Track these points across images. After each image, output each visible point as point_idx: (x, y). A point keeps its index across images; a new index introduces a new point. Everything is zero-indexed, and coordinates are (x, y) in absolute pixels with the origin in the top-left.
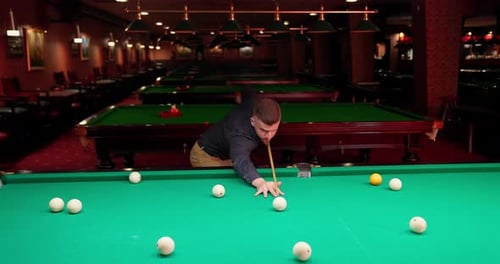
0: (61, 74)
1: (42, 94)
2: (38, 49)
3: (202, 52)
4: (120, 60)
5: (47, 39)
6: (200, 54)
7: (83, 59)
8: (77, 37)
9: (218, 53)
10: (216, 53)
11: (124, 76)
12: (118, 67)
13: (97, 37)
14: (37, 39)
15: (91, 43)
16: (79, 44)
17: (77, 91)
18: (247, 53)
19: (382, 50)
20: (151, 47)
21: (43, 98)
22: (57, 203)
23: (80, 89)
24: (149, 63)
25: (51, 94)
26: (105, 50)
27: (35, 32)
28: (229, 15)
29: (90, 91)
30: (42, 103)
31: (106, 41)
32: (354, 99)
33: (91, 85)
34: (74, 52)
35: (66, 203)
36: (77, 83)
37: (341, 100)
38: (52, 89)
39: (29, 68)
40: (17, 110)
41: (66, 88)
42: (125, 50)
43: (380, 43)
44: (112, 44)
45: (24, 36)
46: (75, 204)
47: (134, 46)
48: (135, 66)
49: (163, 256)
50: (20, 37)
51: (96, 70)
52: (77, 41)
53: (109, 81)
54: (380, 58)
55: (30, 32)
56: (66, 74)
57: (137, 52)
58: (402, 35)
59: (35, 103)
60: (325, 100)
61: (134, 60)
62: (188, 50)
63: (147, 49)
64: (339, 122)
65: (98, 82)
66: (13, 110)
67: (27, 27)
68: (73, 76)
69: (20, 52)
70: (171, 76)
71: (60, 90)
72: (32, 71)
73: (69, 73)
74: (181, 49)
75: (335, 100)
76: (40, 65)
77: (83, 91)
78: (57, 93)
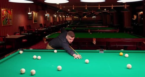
0: (42, 24)
1: (36, 30)
2: (36, 17)
3: (81, 18)
4: (58, 21)
5: (38, 15)
6: (80, 19)
7: (47, 20)
8: (46, 14)
9: (86, 18)
10: (85, 18)
11: (59, 25)
12: (57, 22)
13: (51, 14)
14: (36, 15)
15: (50, 16)
16: (47, 16)
17: (45, 29)
18: (94, 18)
19: (135, 17)
20: (67, 17)
21: (36, 31)
22: (35, 57)
23: (46, 28)
24: (66, 21)
25: (39, 29)
26: (54, 18)
27: (35, 13)
28: (85, 8)
29: (49, 29)
30: (36, 32)
31: (54, 15)
32: (125, 32)
33: (49, 27)
34: (45, 18)
35: (37, 57)
36: (46, 27)
37: (120, 32)
38: (39, 28)
39: (33, 23)
40: (30, 34)
41: (43, 28)
42: (59, 18)
43: (135, 15)
44: (55, 16)
45: (32, 14)
46: (39, 57)
47: (62, 16)
48: (62, 22)
49: (59, 71)
50: (31, 14)
51: (51, 23)
52: (46, 15)
53: (54, 26)
54: (135, 19)
55: (34, 13)
56: (43, 24)
57: (63, 18)
58: (142, 12)
59: (34, 32)
60: (115, 32)
61: (62, 20)
62: (77, 17)
63: (65, 17)
64: (120, 38)
65: (51, 26)
66: (29, 34)
67: (33, 12)
68: (45, 25)
69: (31, 18)
70: (72, 24)
71: (41, 28)
72: (34, 23)
73: (44, 24)
74: (75, 17)
75: (117, 32)
76: (36, 22)
77: (47, 29)
78: (40, 29)
